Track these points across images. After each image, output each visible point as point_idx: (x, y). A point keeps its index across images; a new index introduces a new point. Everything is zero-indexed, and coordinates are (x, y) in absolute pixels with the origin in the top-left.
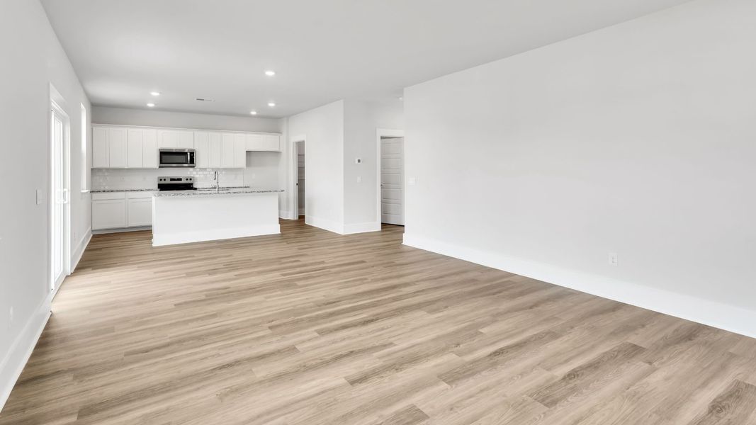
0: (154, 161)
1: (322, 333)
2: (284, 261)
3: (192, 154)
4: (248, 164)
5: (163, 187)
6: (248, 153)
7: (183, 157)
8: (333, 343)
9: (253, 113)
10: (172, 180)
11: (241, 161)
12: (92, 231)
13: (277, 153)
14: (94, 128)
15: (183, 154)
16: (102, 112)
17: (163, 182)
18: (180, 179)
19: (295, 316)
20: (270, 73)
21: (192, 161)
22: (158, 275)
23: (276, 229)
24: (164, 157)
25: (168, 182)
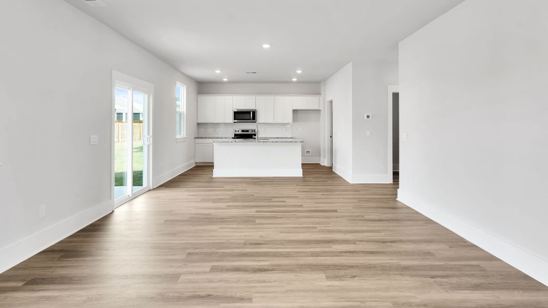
0: (230, 118)
1: (214, 269)
2: (274, 200)
3: (254, 113)
4: (295, 120)
5: (238, 136)
6: (295, 111)
7: (248, 115)
8: (209, 282)
9: (295, 80)
10: (243, 131)
11: (289, 118)
12: (196, 163)
13: (319, 111)
14: (199, 98)
15: (248, 112)
16: (202, 87)
17: (237, 133)
18: (248, 131)
19: (217, 249)
20: (266, 46)
21: (254, 118)
22: (189, 197)
23: (299, 173)
24: (236, 115)
25: (240, 132)
